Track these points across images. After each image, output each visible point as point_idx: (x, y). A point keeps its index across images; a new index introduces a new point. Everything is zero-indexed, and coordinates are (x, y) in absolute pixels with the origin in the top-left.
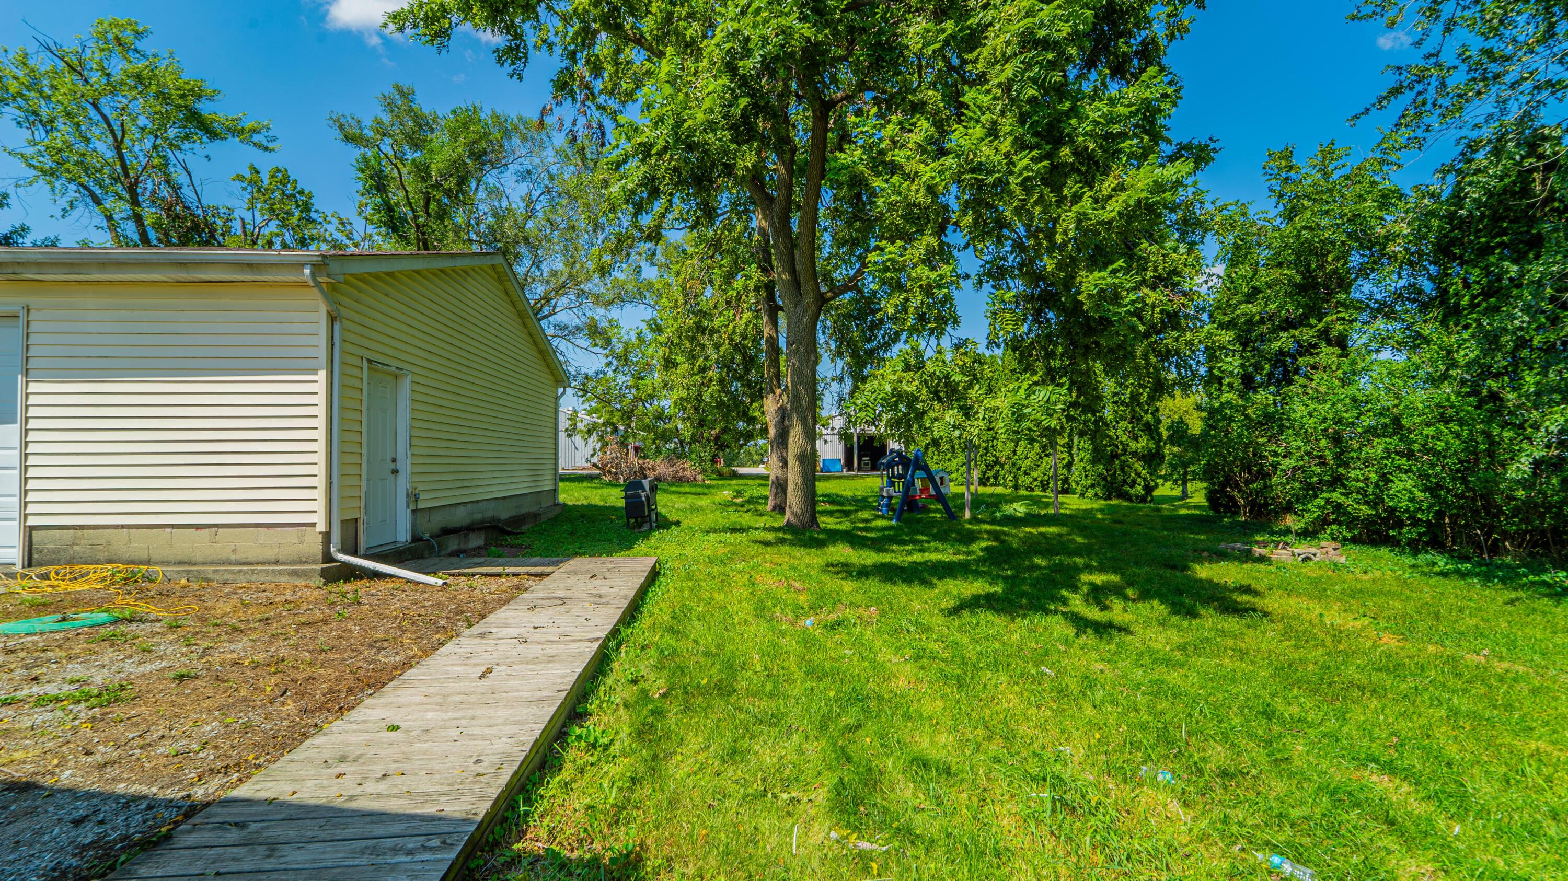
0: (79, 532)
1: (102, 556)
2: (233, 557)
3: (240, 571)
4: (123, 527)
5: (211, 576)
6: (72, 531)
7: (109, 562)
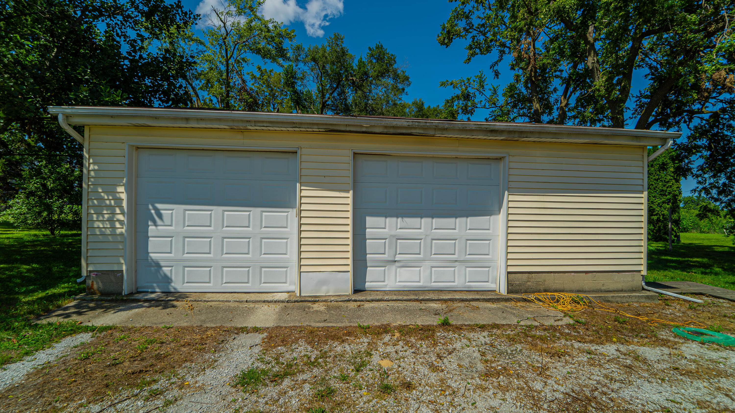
0: (530, 275)
1: (542, 288)
2: (603, 288)
3: (624, 296)
4: (551, 272)
5: (610, 299)
6: (526, 275)
7: (546, 291)
